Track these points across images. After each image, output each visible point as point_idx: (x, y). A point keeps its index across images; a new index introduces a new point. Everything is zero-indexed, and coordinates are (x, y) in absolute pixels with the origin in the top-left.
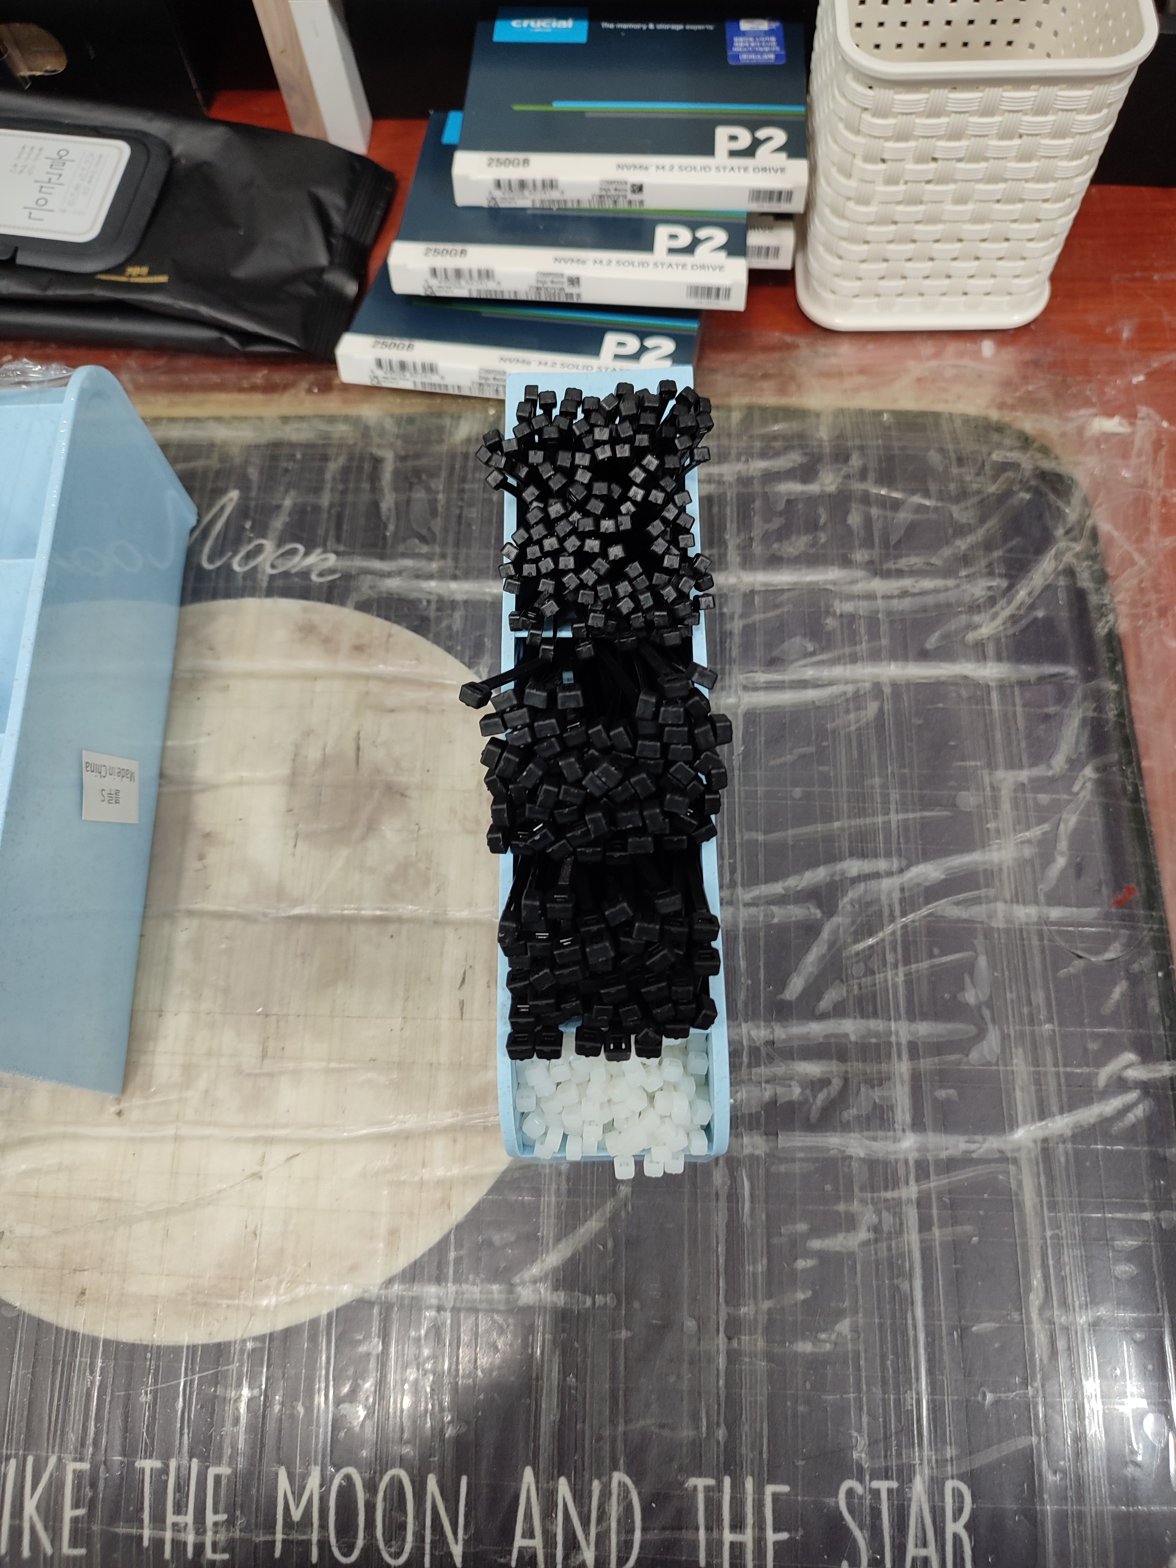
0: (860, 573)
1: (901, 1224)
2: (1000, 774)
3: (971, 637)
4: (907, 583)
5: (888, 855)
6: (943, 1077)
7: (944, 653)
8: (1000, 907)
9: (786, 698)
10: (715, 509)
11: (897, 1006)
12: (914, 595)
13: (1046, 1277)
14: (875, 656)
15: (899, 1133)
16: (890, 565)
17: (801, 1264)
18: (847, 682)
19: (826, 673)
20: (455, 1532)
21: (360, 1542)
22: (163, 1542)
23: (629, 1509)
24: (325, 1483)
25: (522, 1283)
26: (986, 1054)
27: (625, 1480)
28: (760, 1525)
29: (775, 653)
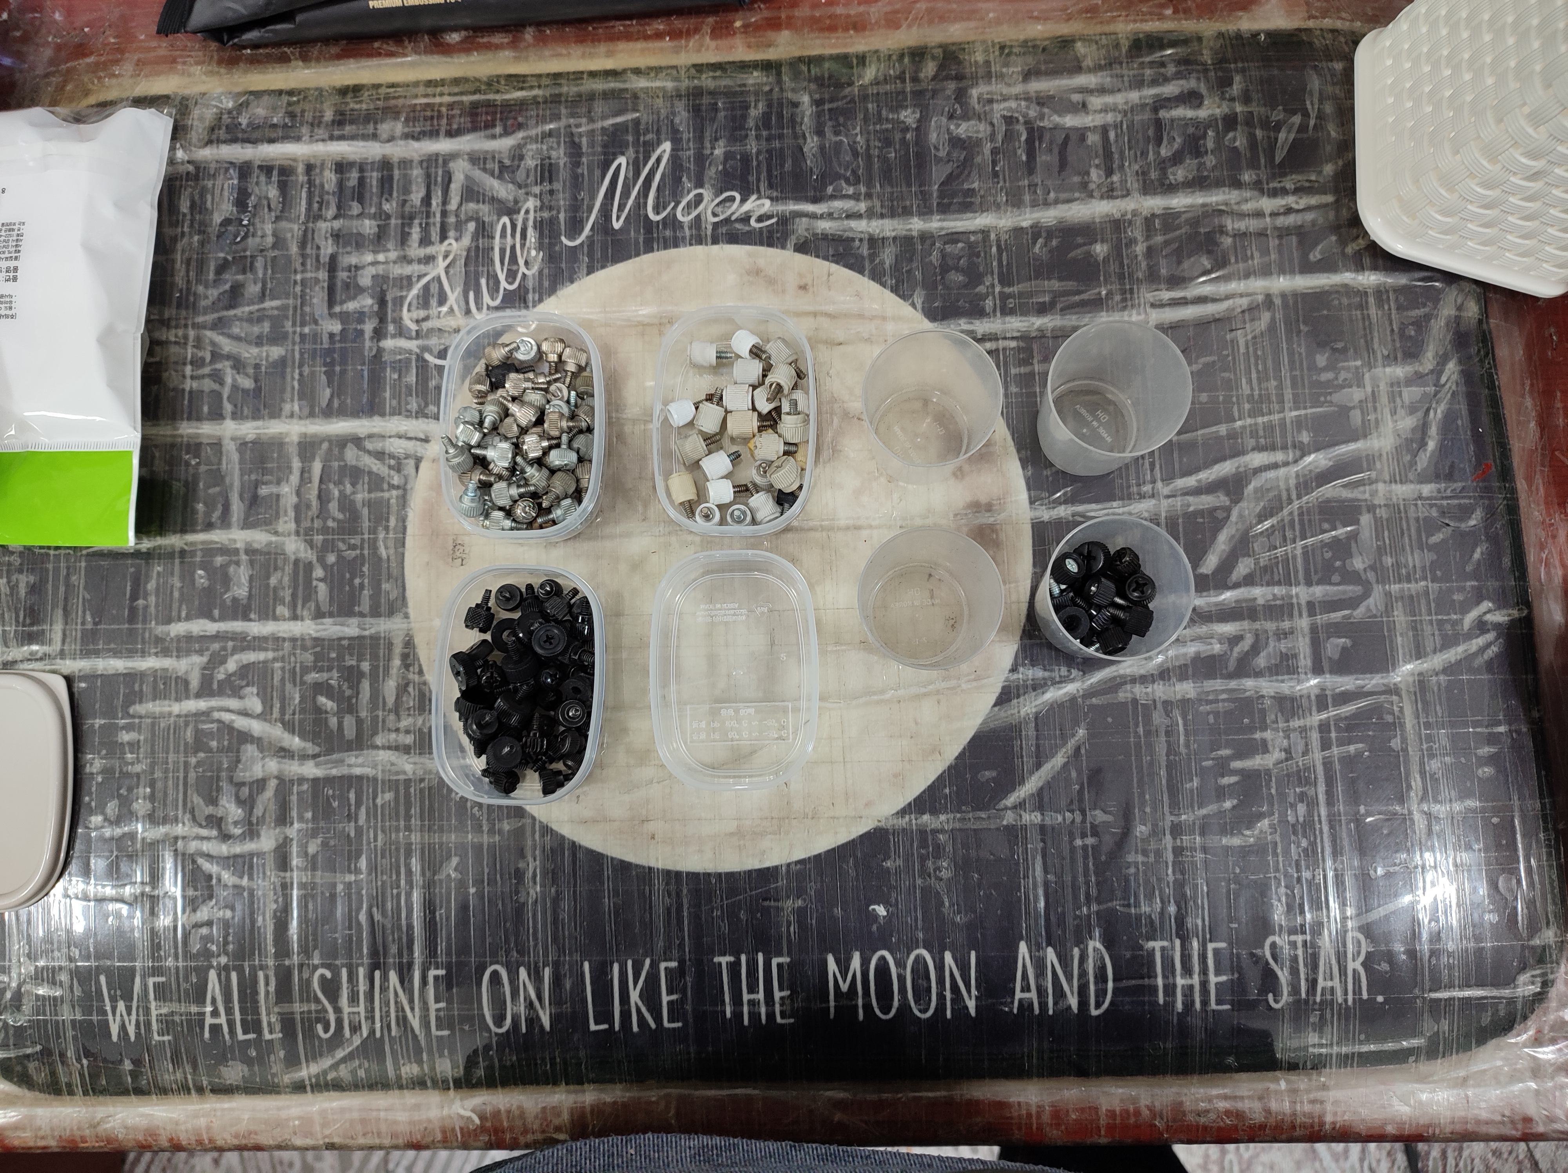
0: (1248, 194)
1: (1307, 745)
2: (1379, 372)
3: (1349, 248)
4: (1291, 200)
5: (1285, 448)
7: (1326, 265)
9: (1189, 312)
10: (1112, 137)
11: (1296, 572)
12: (1298, 211)
13: (1423, 780)
14: (1266, 272)
16: (1276, 184)
19: (1224, 288)
20: (969, 991)
21: (896, 1003)
22: (742, 1013)
23: (1103, 967)
24: (865, 963)
25: (1006, 808)
26: (1372, 607)
27: (1099, 945)
28: (1204, 971)
29: (1178, 272)
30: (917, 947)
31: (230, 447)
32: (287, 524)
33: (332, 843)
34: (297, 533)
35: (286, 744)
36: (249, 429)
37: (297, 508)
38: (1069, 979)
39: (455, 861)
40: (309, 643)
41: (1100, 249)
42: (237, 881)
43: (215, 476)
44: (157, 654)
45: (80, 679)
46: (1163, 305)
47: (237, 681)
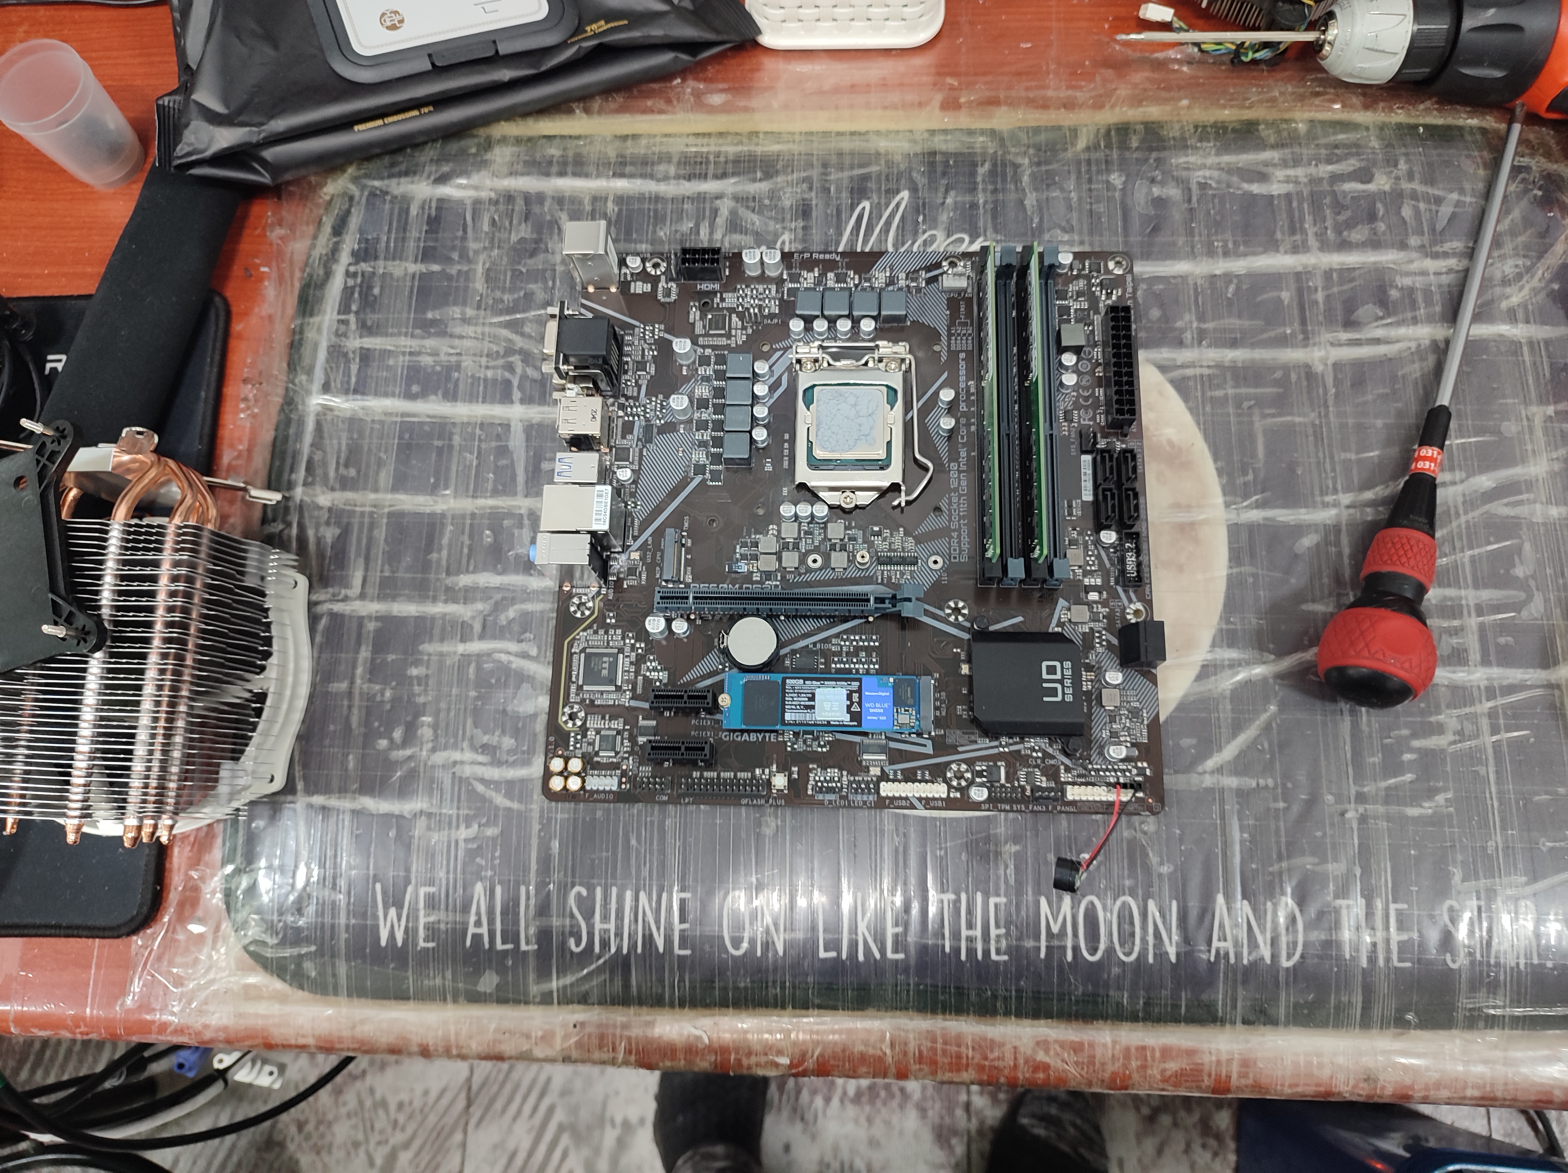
0: (1414, 255)
1: (1478, 729)
2: (1534, 409)
6: (1502, 627)
7: (1483, 317)
8: (1538, 506)
9: (1364, 352)
10: (1295, 204)
11: (1465, 578)
15: (1472, 669)
16: (1438, 249)
17: (1406, 757)
18: (1410, 340)
19: (1394, 333)
20: (1170, 939)
21: (1102, 947)
22: (959, 949)
23: (1294, 922)
24: (1075, 906)
25: (1205, 772)
26: (1534, 611)
27: (1290, 901)
29: (1353, 318)
30: (1124, 894)
31: (517, 428)
36: (535, 413)
38: (1263, 931)
41: (1286, 296)
42: (508, 803)
43: (503, 451)
44: (446, 602)
45: (378, 619)
46: (1340, 345)
47: (516, 628)
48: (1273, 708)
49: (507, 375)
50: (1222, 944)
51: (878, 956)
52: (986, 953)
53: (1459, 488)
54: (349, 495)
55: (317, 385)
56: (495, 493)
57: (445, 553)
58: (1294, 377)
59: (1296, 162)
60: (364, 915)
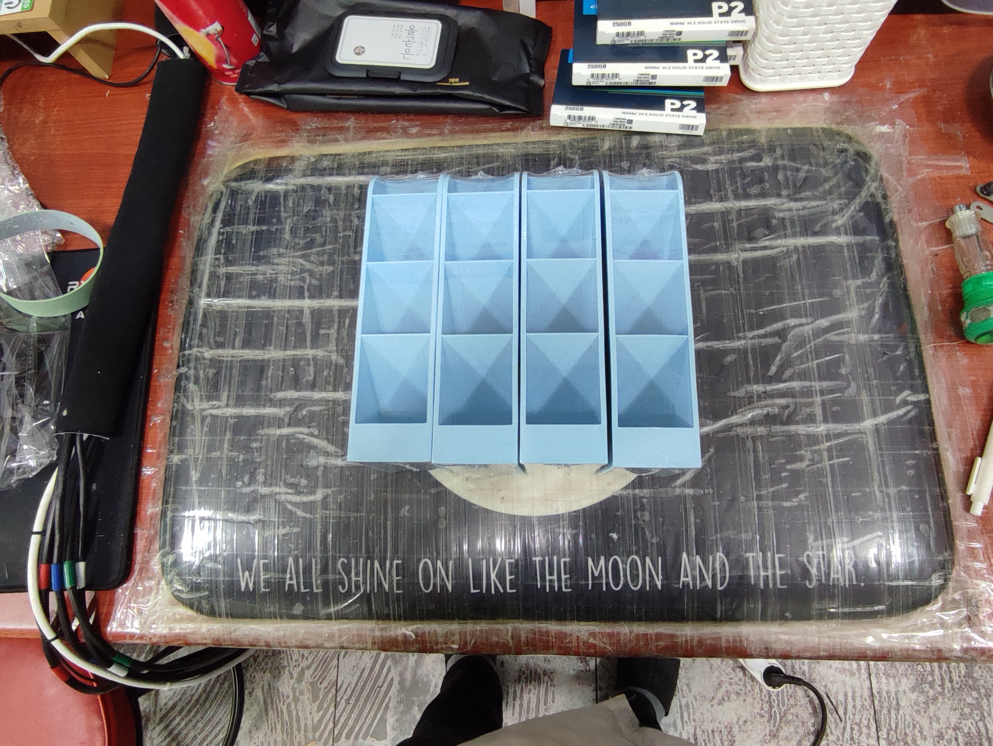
0: (785, 200)
1: (821, 458)
2: (850, 282)
3: (834, 225)
4: (805, 203)
5: (806, 316)
6: (834, 402)
7: (823, 232)
8: (853, 335)
9: (758, 254)
10: (720, 175)
11: (814, 376)
12: (808, 208)
13: (880, 475)
14: (794, 235)
15: (818, 425)
16: (798, 196)
17: (784, 474)
18: (783, 247)
19: (774, 243)
20: (658, 577)
21: (622, 583)
22: (545, 586)
23: (724, 565)
24: (607, 562)
25: (675, 487)
26: (851, 393)
27: (722, 555)
28: (774, 567)
29: (752, 235)
30: (633, 554)
31: (307, 312)
32: (332, 347)
33: (349, 497)
34: (337, 351)
35: (328, 450)
36: (316, 303)
37: (337, 339)
38: (708, 572)
39: (407, 507)
40: (341, 403)
41: (716, 224)
42: (304, 515)
43: (300, 324)
44: (270, 407)
45: (235, 418)
46: (746, 250)
47: (307, 420)
48: (712, 450)
49: (301, 284)
50: (686, 579)
51: (502, 591)
52: (560, 587)
53: (811, 326)
54: (220, 352)
55: (203, 294)
56: (295, 347)
57: (269, 381)
58: (721, 268)
59: (721, 152)
60: (232, 575)
